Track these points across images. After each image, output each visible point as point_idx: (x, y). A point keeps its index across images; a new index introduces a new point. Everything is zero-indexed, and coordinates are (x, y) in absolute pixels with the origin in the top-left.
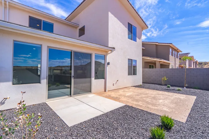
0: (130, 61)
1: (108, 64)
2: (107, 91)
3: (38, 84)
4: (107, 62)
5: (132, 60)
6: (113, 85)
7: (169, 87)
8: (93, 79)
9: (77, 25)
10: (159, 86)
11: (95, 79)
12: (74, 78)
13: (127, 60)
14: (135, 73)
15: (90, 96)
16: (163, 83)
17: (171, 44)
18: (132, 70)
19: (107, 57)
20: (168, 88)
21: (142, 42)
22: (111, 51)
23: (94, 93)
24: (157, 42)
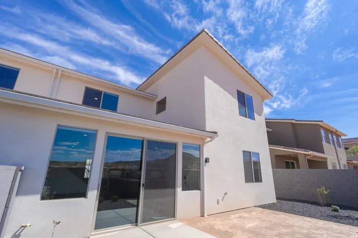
0: (247, 154)
1: (207, 160)
2: (206, 216)
3: (82, 199)
4: (205, 157)
5: (250, 152)
6: (218, 203)
7: (336, 210)
8: (179, 190)
9: (153, 96)
10: (313, 208)
11: (183, 190)
12: (145, 189)
13: (242, 154)
14: (258, 179)
15: (174, 225)
16: (321, 201)
17: (322, 121)
18: (253, 173)
19: (204, 148)
20: (336, 213)
21: (265, 119)
22: (211, 137)
23: (181, 220)
24: (294, 120)
